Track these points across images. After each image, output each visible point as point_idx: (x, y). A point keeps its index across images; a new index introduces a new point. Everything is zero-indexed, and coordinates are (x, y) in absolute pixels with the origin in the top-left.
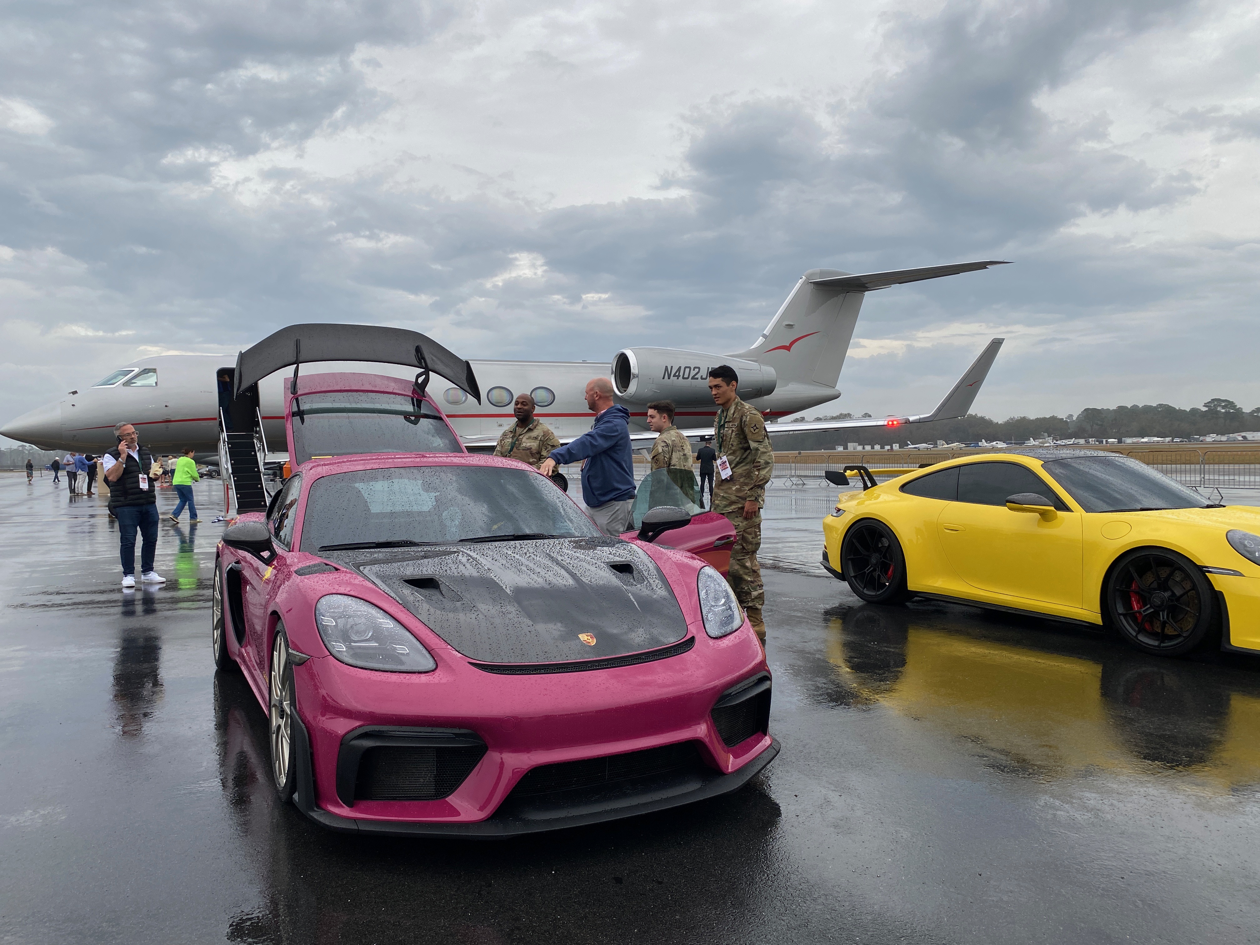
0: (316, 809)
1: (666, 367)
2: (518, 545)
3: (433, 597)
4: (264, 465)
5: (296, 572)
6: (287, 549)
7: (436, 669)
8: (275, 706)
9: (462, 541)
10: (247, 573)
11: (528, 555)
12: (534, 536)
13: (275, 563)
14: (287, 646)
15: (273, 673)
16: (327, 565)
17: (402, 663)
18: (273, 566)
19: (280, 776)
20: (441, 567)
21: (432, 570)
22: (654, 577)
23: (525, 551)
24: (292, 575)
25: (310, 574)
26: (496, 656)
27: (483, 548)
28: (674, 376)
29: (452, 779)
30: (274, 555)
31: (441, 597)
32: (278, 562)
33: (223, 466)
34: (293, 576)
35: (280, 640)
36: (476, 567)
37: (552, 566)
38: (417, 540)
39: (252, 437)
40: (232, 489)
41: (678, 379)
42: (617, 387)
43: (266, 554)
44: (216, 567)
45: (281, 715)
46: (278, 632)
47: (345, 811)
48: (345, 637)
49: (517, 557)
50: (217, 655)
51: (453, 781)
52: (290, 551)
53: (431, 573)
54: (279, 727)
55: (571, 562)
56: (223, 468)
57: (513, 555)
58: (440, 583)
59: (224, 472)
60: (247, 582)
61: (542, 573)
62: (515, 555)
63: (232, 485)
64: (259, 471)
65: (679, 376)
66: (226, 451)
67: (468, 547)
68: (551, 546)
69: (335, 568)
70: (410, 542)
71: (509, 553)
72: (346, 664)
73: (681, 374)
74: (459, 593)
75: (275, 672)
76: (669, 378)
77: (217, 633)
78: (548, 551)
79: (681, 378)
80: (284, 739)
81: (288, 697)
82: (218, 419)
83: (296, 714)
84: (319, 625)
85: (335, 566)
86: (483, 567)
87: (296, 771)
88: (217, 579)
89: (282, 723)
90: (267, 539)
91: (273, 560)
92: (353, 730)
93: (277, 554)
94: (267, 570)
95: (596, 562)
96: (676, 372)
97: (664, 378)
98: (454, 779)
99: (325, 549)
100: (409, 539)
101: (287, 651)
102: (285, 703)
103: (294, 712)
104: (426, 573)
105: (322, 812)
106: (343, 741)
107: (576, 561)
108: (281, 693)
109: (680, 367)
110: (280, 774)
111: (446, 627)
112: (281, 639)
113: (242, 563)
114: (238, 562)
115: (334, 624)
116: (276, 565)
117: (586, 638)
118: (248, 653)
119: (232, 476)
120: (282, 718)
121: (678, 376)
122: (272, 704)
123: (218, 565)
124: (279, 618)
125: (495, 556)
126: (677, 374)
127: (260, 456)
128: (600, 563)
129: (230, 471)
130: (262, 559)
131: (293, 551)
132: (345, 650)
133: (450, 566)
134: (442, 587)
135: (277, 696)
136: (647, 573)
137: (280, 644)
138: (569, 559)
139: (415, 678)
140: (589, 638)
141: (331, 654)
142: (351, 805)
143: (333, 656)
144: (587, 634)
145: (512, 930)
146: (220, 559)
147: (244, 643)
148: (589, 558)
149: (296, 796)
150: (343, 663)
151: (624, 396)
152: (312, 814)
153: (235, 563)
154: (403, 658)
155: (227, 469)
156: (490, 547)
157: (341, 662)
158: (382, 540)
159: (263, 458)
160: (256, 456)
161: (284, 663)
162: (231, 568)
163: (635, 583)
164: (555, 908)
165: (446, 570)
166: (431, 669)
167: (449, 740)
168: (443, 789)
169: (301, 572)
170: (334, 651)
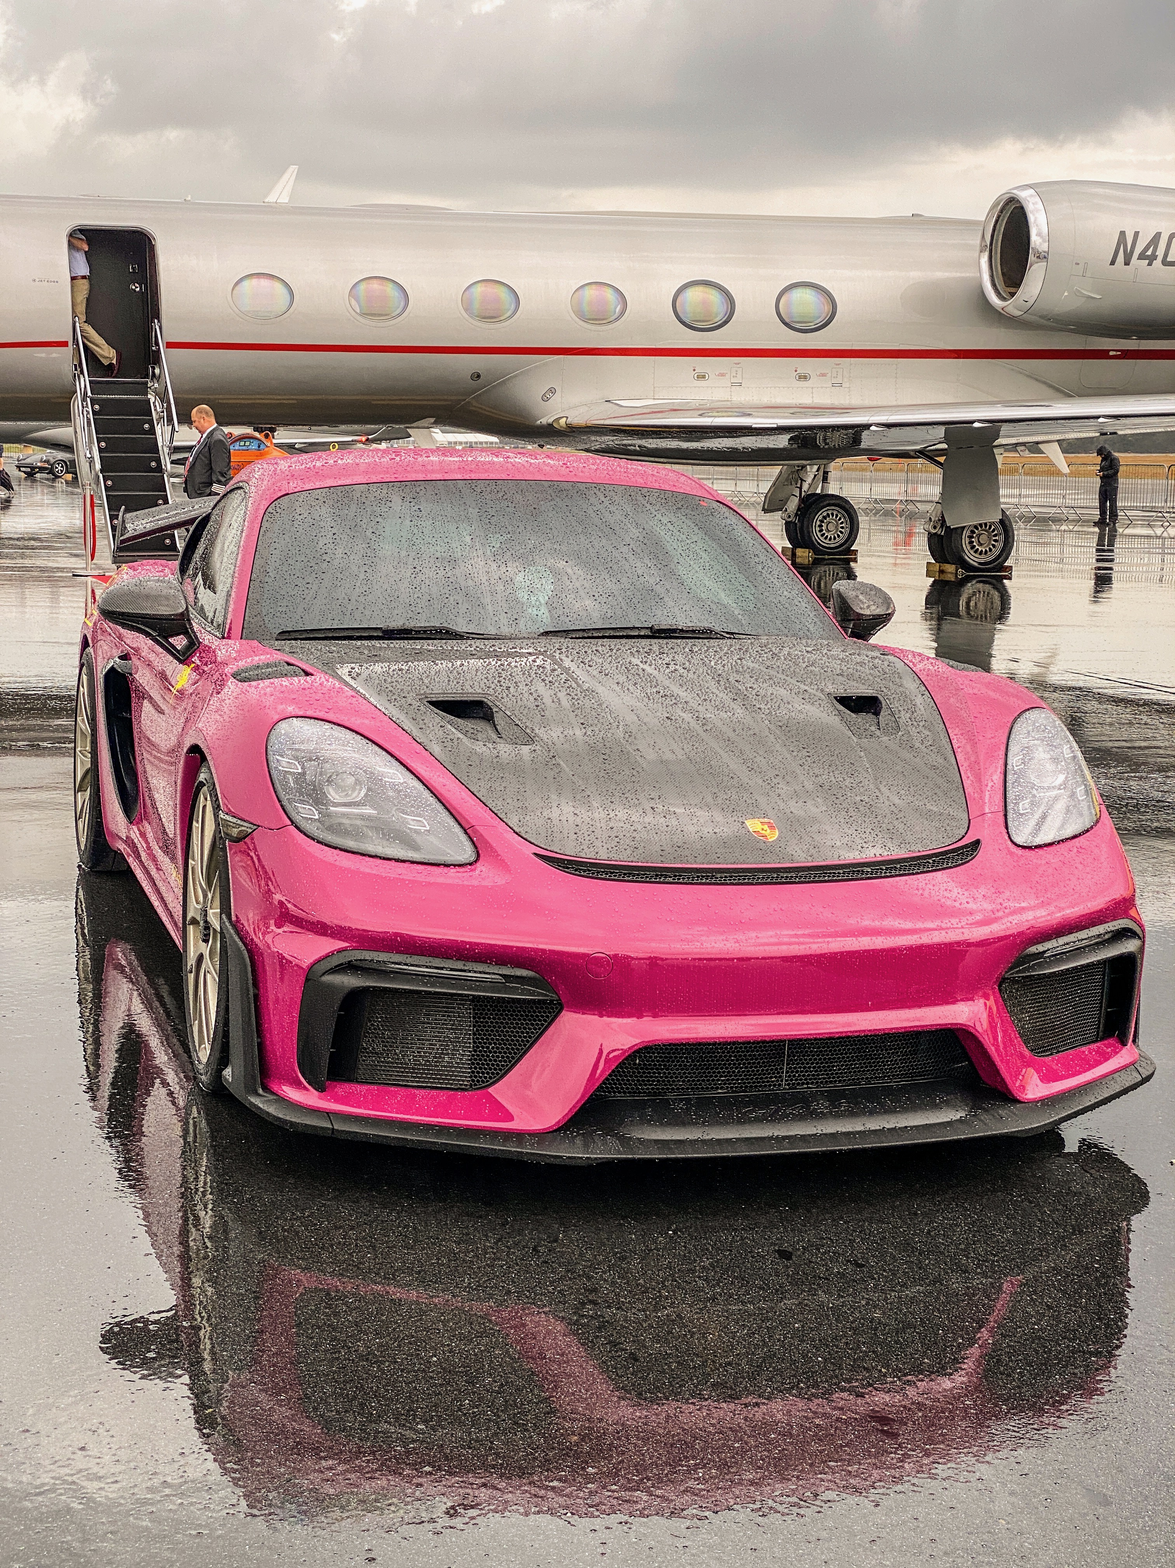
0: (261, 1091)
1: (1123, 234)
2: (655, 648)
3: (480, 734)
4: (170, 454)
5: (234, 676)
6: (217, 633)
7: (476, 861)
8: (194, 922)
9: (546, 633)
10: (143, 678)
11: (672, 667)
12: (693, 631)
13: (195, 659)
14: (217, 808)
15: (190, 861)
16: (289, 664)
17: (416, 848)
18: (193, 665)
19: (200, 1046)
20: (499, 681)
21: (483, 685)
22: (921, 724)
23: (667, 660)
24: (227, 681)
25: (258, 679)
26: (585, 847)
27: (586, 649)
28: (1142, 257)
29: (498, 1057)
30: (193, 644)
31: (494, 736)
32: (201, 658)
33: (82, 454)
34: (229, 683)
35: (204, 801)
36: (567, 685)
37: (715, 691)
38: (461, 627)
39: (144, 389)
40: (102, 505)
41: (1150, 264)
42: (994, 285)
43: (179, 642)
44: (82, 666)
45: (205, 935)
46: (202, 784)
47: (310, 1098)
48: (317, 798)
49: (649, 669)
50: (83, 840)
51: (500, 1061)
52: (223, 638)
53: (480, 691)
54: (200, 958)
55: (755, 686)
56: (82, 458)
57: (641, 665)
58: (494, 710)
59: (83, 467)
60: (143, 695)
61: (693, 704)
62: (646, 667)
63: (101, 498)
64: (159, 469)
65: (1153, 257)
66: (89, 419)
67: (557, 646)
68: (722, 654)
69: (303, 670)
70: (447, 632)
71: (635, 661)
72: (318, 842)
73: (1160, 253)
74: (528, 731)
75: (193, 860)
76: (1127, 263)
77: (84, 797)
78: (713, 664)
79: (1158, 263)
80: (208, 976)
81: (217, 902)
82: (70, 343)
83: (230, 927)
84: (273, 772)
85: (304, 667)
86: (578, 685)
87: (228, 1031)
88: (84, 690)
89: (205, 949)
90: (182, 614)
91: (191, 656)
92: (327, 956)
93: (200, 643)
94: (180, 671)
95: (806, 688)
96: (1147, 248)
97: (1113, 263)
98: (503, 1057)
99: (286, 635)
100: (445, 625)
101: (216, 816)
102: (211, 911)
103: (227, 924)
104: (471, 691)
105: (272, 1097)
106: (310, 976)
107: (765, 685)
108: (205, 896)
109: (1158, 236)
110: (201, 1042)
111: (498, 789)
112: (206, 799)
113: (134, 659)
114: (125, 657)
115: (300, 771)
116: (198, 662)
117: (759, 827)
118: (143, 835)
119: (101, 476)
120: (206, 941)
121: (1152, 259)
122: (188, 919)
123: (86, 665)
124: (204, 759)
125: (606, 666)
126: (1149, 253)
127: (162, 433)
128: (814, 692)
129: (98, 466)
130: (171, 650)
131: (229, 638)
132: (317, 817)
133: (518, 679)
134: (498, 718)
135: (198, 903)
136: (908, 715)
137: (204, 807)
138: (753, 680)
139: (438, 876)
140: (766, 827)
141: (292, 822)
142: (320, 1088)
143: (296, 827)
144: (762, 820)
145: (583, 1304)
146: (90, 650)
147: (135, 815)
148: (794, 681)
149: (228, 1073)
150: (313, 839)
151: (1008, 310)
152: (254, 1100)
153: (121, 658)
154: (419, 839)
155: (91, 461)
156: (600, 649)
157: (308, 836)
158: (396, 623)
159: (167, 437)
160: (154, 434)
161: (209, 844)
162: (112, 668)
163: (878, 733)
164: (663, 1283)
165: (508, 688)
166: (468, 862)
167: (493, 986)
168: (483, 1073)
169: (243, 675)
170: (297, 818)
